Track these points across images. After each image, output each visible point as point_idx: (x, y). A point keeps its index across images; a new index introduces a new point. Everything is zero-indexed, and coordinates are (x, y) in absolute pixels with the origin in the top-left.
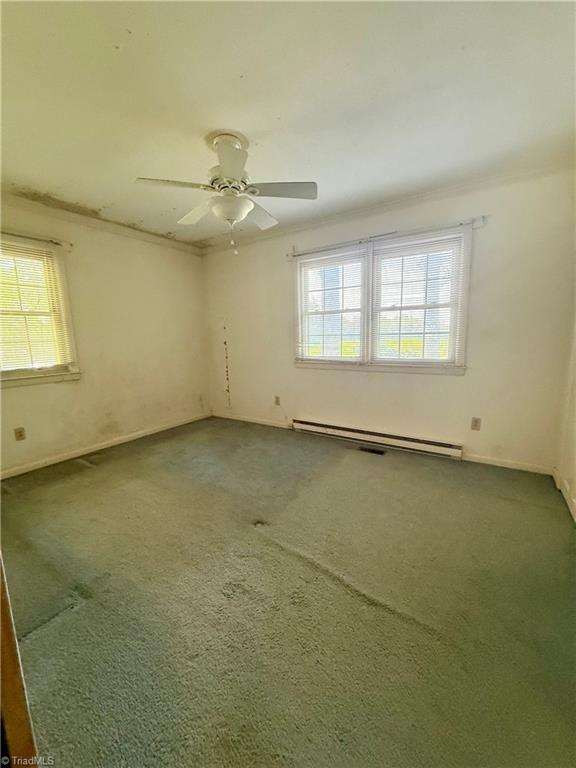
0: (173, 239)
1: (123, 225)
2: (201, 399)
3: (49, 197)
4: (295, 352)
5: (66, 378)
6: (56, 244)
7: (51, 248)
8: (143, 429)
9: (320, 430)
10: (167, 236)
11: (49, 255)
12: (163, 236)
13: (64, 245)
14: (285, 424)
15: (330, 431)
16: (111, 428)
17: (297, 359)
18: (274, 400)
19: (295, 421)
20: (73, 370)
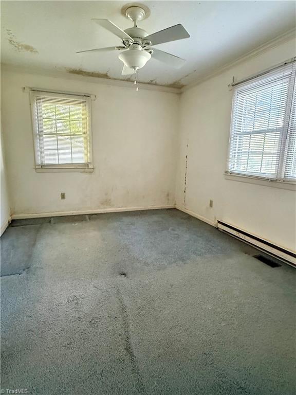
0: (156, 84)
1: (124, 80)
2: (168, 195)
3: (82, 71)
4: (226, 166)
5: (87, 170)
6: (88, 96)
7: (85, 99)
8: (126, 207)
9: (234, 233)
10: (150, 83)
11: (84, 103)
12: (149, 83)
13: (91, 96)
14: (213, 223)
15: (241, 236)
16: (107, 202)
17: (227, 172)
18: (209, 202)
19: (219, 222)
20: (90, 166)
